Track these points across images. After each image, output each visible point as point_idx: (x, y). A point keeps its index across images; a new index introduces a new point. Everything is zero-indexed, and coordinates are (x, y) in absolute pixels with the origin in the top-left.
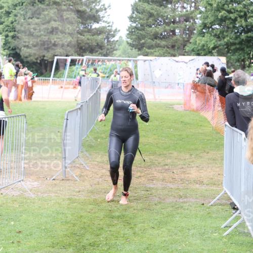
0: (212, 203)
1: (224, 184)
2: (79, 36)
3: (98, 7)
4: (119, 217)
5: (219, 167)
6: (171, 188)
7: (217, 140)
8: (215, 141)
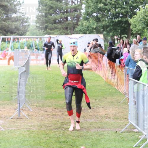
2: (3, 22)
3: (15, 3)
4: (64, 142)
5: (117, 107)
6: (91, 122)
7: (109, 90)
8: (108, 90)
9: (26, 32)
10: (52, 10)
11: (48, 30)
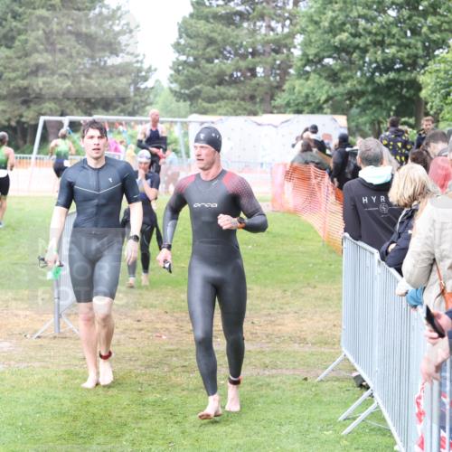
0: (322, 376)
1: (342, 344)
2: (83, 79)
3: (117, 28)
4: (155, 403)
5: (335, 312)
7: (330, 265)
8: (327, 266)
9: (144, 107)
10: (213, 47)
11: (200, 101)
